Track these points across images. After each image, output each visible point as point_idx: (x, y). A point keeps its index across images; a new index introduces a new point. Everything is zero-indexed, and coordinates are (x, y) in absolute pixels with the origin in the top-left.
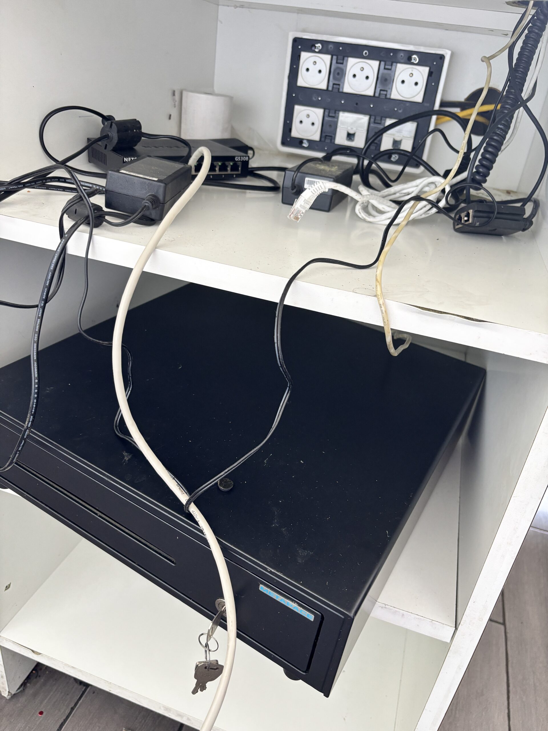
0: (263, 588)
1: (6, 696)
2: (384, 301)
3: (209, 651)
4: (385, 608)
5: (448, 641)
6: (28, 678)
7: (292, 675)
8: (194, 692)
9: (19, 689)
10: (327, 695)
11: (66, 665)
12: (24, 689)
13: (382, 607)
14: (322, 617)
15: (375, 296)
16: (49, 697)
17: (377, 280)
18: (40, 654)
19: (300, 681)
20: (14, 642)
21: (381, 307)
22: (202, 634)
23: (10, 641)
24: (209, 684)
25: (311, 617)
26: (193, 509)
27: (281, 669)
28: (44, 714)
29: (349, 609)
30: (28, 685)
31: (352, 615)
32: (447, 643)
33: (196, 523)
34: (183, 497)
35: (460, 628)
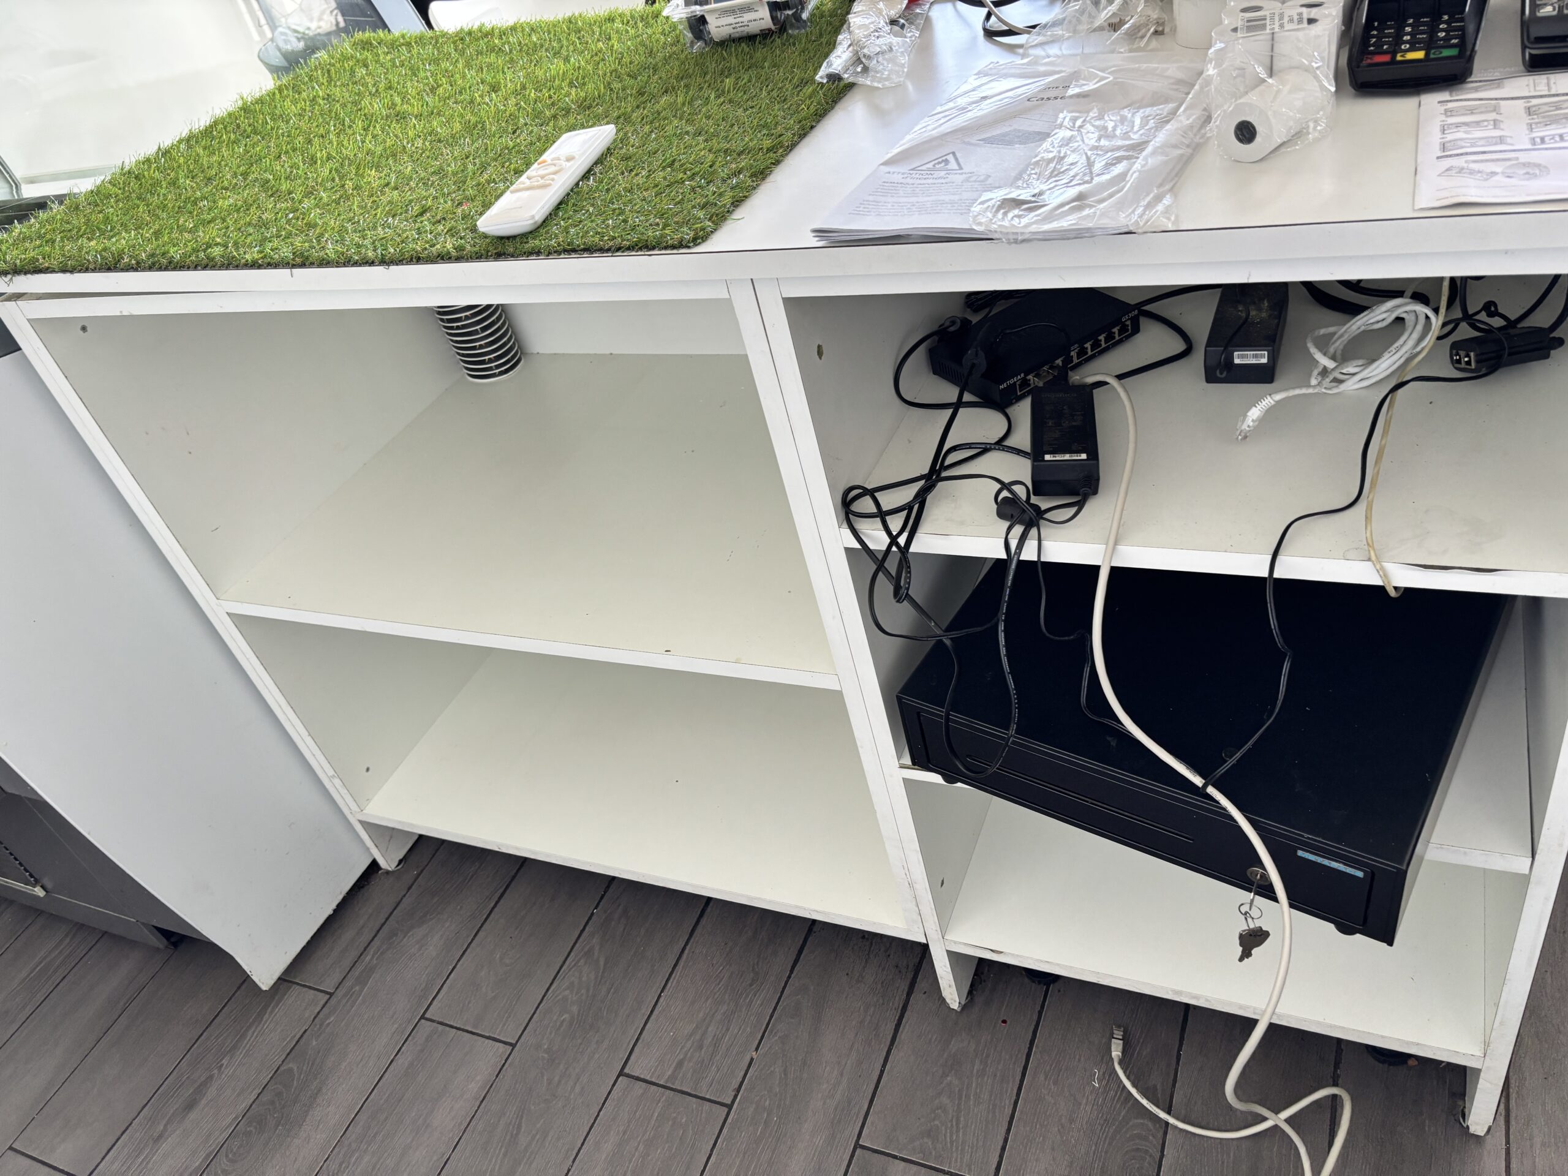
0: (1300, 853)
1: (956, 1008)
2: (1381, 565)
3: (1253, 918)
4: (1442, 848)
5: (1527, 872)
6: (972, 985)
7: (1346, 929)
8: (1241, 959)
9: (967, 998)
10: (1390, 943)
11: (1037, 960)
12: (972, 999)
13: (1437, 848)
14: (1373, 874)
15: (1369, 560)
16: (1006, 1004)
17: (1368, 544)
18: (1002, 952)
19: (1358, 936)
20: (966, 944)
21: (1378, 572)
22: (1242, 904)
23: (960, 943)
24: (1254, 951)
25: (1360, 874)
26: (1211, 790)
27: (1332, 926)
28: (1008, 1022)
29: (1401, 863)
30: (975, 992)
31: (1404, 868)
32: (1525, 875)
33: (1217, 802)
34: (1198, 781)
35: (1537, 857)
